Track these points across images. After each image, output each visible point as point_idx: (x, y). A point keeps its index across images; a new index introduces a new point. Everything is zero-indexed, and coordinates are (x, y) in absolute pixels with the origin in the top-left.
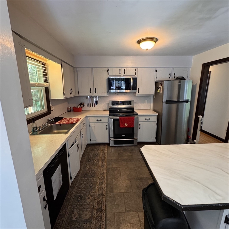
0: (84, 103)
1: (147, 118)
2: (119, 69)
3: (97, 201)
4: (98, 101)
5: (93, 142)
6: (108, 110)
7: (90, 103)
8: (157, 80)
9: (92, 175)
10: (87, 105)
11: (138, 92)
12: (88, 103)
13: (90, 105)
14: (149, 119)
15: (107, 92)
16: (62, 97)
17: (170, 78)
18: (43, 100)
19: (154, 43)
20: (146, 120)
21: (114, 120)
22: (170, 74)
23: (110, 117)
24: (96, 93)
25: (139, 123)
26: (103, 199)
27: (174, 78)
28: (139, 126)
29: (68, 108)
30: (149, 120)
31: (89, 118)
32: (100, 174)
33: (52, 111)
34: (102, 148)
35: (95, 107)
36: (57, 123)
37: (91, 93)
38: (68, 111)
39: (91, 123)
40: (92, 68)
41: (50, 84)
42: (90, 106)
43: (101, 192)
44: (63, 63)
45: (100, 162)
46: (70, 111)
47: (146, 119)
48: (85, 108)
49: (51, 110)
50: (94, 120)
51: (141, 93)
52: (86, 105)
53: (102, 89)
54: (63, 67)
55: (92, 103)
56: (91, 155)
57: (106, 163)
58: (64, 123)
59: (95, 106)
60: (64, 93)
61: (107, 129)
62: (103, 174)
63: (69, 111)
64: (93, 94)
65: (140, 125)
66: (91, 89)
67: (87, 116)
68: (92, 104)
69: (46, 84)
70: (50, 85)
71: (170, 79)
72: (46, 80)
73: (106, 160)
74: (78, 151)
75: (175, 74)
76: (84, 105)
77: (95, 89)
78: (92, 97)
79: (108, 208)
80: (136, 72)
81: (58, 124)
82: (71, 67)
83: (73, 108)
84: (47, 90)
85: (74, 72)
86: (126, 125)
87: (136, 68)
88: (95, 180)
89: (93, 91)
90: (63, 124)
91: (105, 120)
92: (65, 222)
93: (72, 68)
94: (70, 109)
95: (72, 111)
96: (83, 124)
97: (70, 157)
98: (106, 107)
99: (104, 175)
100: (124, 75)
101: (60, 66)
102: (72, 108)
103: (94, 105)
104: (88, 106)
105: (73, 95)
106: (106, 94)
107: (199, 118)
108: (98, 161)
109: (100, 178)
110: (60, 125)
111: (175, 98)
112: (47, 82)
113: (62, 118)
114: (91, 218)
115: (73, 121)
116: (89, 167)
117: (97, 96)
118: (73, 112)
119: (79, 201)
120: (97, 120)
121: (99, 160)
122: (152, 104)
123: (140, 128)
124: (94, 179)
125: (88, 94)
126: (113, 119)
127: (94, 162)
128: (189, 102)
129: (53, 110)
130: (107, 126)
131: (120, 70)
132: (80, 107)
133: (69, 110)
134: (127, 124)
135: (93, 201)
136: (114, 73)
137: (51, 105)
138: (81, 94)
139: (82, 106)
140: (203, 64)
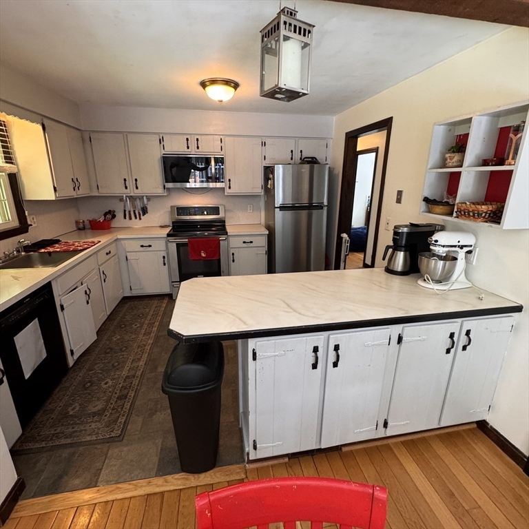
0: (114, 211)
1: (247, 239)
2: (185, 137)
3: (121, 386)
4: (148, 207)
5: (135, 293)
6: (169, 226)
7: (130, 212)
8: (267, 163)
9: (121, 349)
10: (123, 216)
11: (230, 188)
12: (125, 211)
13: (130, 214)
14: (251, 242)
15: (161, 187)
16: (51, 196)
17: (292, 159)
18: (6, 202)
19: (233, 90)
20: (245, 245)
21: (178, 245)
22: (292, 151)
23: (169, 238)
24: (137, 188)
25: (232, 251)
26: (134, 383)
27: (301, 159)
28: (232, 256)
29: (77, 223)
30: (251, 245)
31: (122, 242)
32: (139, 347)
33: (31, 225)
34: (155, 302)
35: (140, 219)
36: (43, 250)
37: (126, 188)
38: (79, 229)
39: (129, 252)
40: (125, 134)
41: (20, 168)
42: (130, 219)
43: (132, 373)
44: (46, 122)
45: (145, 327)
46: (84, 228)
47: (244, 242)
48: (119, 221)
49: (29, 223)
50: (135, 246)
51: (236, 189)
52: (120, 215)
53: (152, 180)
54: (46, 130)
55: (134, 211)
56: (128, 317)
57: (155, 329)
58: (58, 250)
59: (142, 217)
60: (55, 188)
61: (165, 264)
62: (145, 346)
63: (81, 228)
64: (132, 191)
65: (233, 254)
66: (125, 180)
67: (119, 237)
68: (135, 213)
69: (9, 168)
70: (18, 169)
71: (292, 162)
72: (9, 158)
73: (157, 324)
74: (88, 303)
75: (301, 151)
76: (114, 216)
77: (136, 180)
78: (132, 198)
79: (140, 394)
80: (223, 145)
81: (45, 252)
82: (73, 130)
83: (90, 221)
84: (13, 180)
85: (83, 141)
86: (203, 255)
87: (222, 137)
88: (125, 356)
89: (130, 184)
90: (57, 252)
91: (160, 246)
92: (52, 418)
93: (77, 134)
94: (84, 225)
95: (89, 229)
96: (107, 254)
97: (65, 311)
98: (167, 220)
99: (146, 348)
100: (198, 150)
101: (40, 128)
102: (87, 223)
103: (140, 215)
104: (125, 218)
105: (82, 192)
106: (160, 191)
107: (342, 238)
108: (141, 327)
109: (137, 352)
110: (50, 253)
111: (305, 201)
112: (12, 163)
113: (57, 242)
114: (104, 410)
115: (80, 246)
116: (119, 337)
117: (143, 197)
118: (91, 231)
119: (86, 389)
120: (142, 246)
121: (142, 324)
122: (263, 214)
123: (233, 261)
124: (123, 355)
125: (119, 190)
126: (175, 244)
127: (132, 328)
128: (325, 208)
129: (34, 225)
130: (164, 257)
131: (187, 139)
132: (105, 219)
133: (81, 226)
134: (206, 252)
135: (114, 386)
136: (176, 147)
137: (26, 212)
138: (104, 192)
139: (109, 216)
140: (346, 133)
